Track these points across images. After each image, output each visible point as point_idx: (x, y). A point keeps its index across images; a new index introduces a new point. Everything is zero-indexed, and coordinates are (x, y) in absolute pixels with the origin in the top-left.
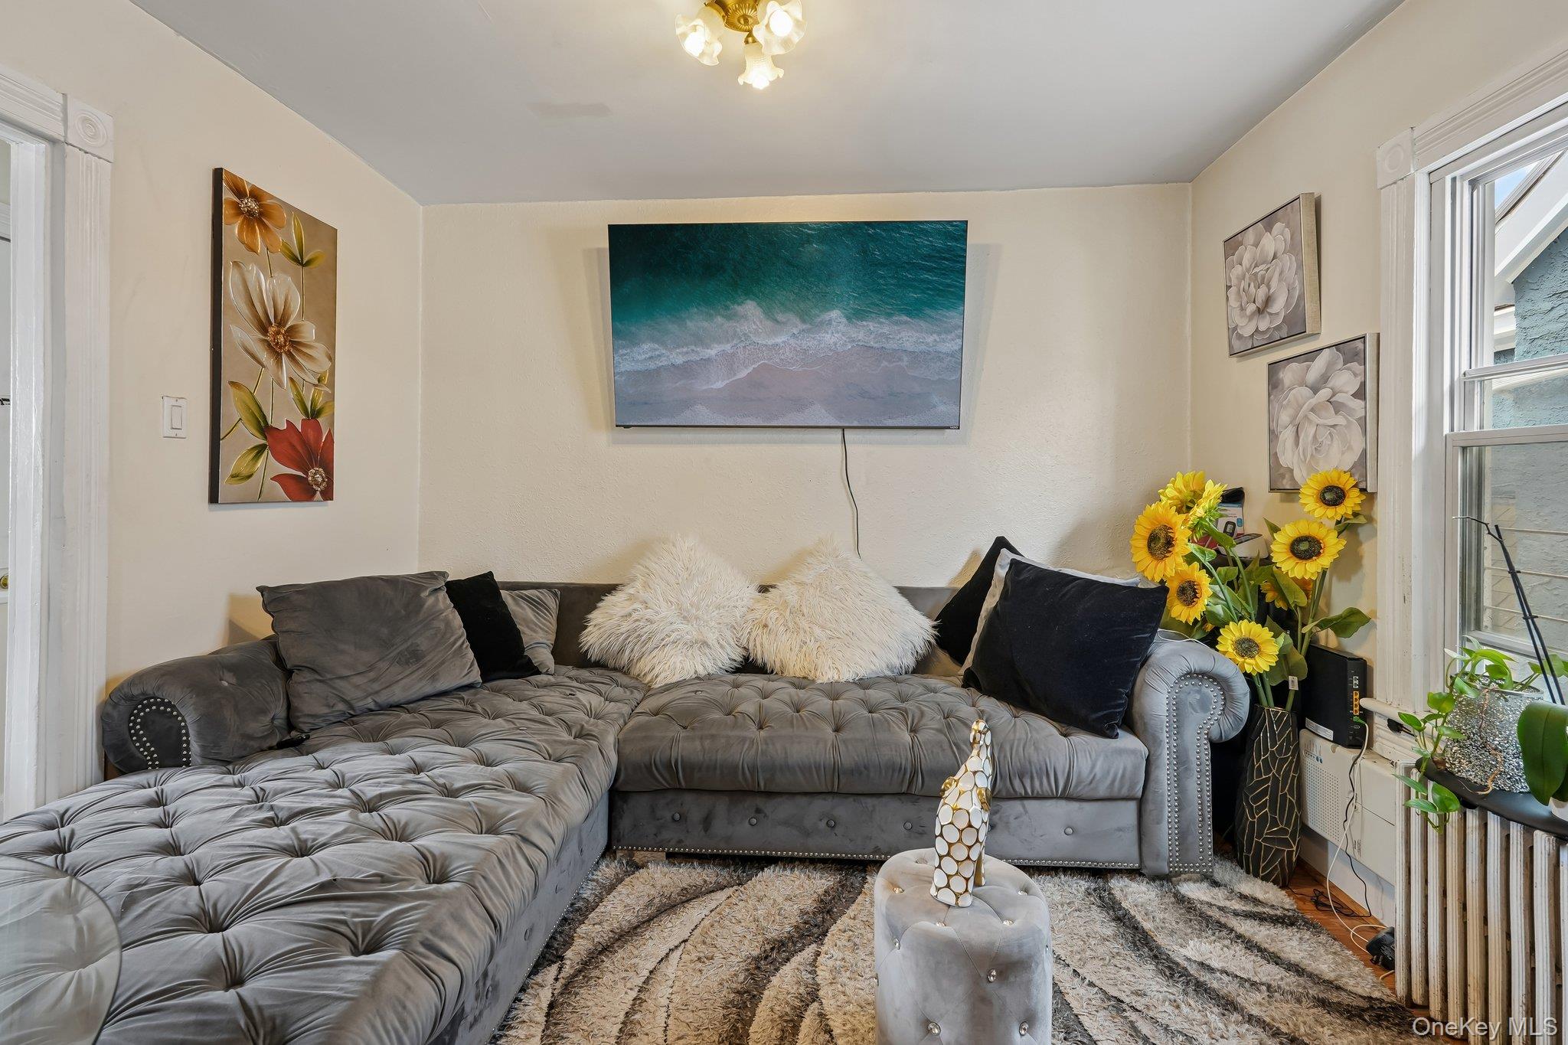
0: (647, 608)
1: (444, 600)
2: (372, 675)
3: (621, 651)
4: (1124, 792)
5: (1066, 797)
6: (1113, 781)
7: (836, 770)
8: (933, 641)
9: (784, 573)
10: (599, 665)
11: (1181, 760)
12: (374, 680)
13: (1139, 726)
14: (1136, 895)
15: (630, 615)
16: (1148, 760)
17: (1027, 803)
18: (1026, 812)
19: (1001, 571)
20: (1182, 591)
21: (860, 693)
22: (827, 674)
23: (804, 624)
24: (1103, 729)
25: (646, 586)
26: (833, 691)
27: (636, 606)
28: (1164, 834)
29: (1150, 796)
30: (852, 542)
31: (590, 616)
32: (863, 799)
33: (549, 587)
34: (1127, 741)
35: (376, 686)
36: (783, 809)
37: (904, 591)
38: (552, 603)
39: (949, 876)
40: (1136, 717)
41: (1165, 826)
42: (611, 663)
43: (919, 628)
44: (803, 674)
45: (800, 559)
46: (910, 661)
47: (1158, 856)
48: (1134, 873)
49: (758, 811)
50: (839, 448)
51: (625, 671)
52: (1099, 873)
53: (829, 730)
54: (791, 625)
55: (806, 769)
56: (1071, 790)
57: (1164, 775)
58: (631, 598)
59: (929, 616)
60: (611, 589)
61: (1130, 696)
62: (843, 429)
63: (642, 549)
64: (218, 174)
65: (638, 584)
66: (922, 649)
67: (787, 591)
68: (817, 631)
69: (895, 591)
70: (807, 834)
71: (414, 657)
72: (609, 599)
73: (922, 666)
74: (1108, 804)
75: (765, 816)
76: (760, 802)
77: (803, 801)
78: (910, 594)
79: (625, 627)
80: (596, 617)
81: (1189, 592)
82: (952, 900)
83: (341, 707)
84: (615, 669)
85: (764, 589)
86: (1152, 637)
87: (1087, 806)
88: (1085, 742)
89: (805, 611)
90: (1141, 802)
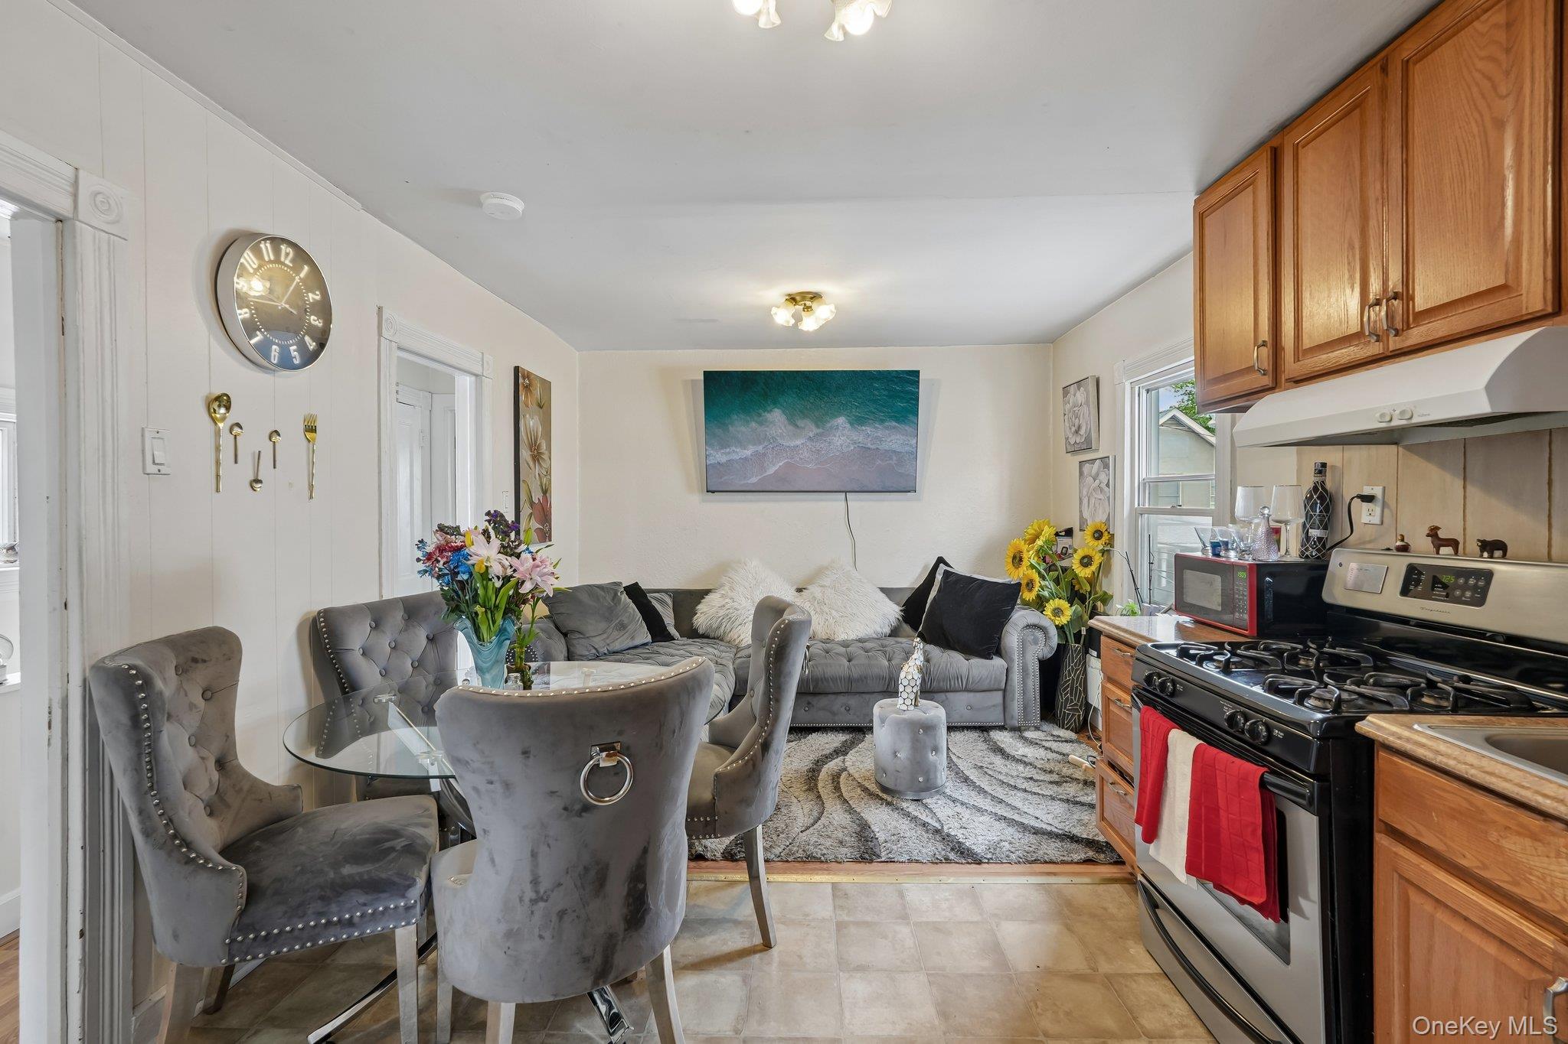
0: (733, 601)
1: (624, 597)
2: (605, 636)
3: (719, 628)
4: (996, 687)
5: (967, 690)
6: (990, 681)
7: (850, 680)
8: (900, 618)
9: (812, 579)
10: (704, 636)
11: (1025, 670)
12: (608, 638)
13: (1003, 652)
14: (1003, 738)
15: (724, 606)
16: (1007, 669)
17: (947, 694)
18: (947, 699)
19: (939, 577)
20: (1028, 584)
21: (861, 645)
22: (841, 636)
23: (826, 609)
24: (986, 655)
25: (732, 589)
26: (845, 644)
27: (727, 600)
28: (1016, 707)
29: (1008, 688)
30: (851, 561)
31: (697, 607)
32: (864, 695)
33: (666, 591)
34: (997, 662)
35: (608, 641)
36: (823, 701)
37: (883, 590)
38: (669, 601)
39: (904, 699)
40: (1002, 648)
41: (1016, 703)
42: (712, 635)
43: (892, 611)
44: (827, 637)
45: (819, 573)
46: (887, 630)
47: (1012, 717)
48: (1002, 728)
49: (809, 703)
50: (843, 503)
51: (720, 639)
52: (984, 729)
53: (845, 661)
54: (818, 610)
55: (834, 679)
56: (970, 686)
57: (1016, 677)
58: (723, 596)
59: (898, 604)
60: (707, 592)
61: (1000, 638)
62: (846, 492)
63: (723, 569)
64: (517, 369)
65: (726, 588)
66: (894, 622)
67: (814, 590)
68: (834, 613)
69: (879, 590)
70: (834, 714)
71: (622, 627)
72: (708, 598)
73: (895, 633)
74: (988, 693)
75: (813, 706)
76: (810, 698)
77: (832, 697)
78: (887, 592)
79: (722, 613)
80: (702, 608)
81: (1030, 585)
82: (905, 708)
83: (594, 651)
84: (714, 638)
85: (799, 590)
86: (1013, 608)
87: (978, 694)
88: (976, 661)
89: (826, 602)
90: (1005, 691)
